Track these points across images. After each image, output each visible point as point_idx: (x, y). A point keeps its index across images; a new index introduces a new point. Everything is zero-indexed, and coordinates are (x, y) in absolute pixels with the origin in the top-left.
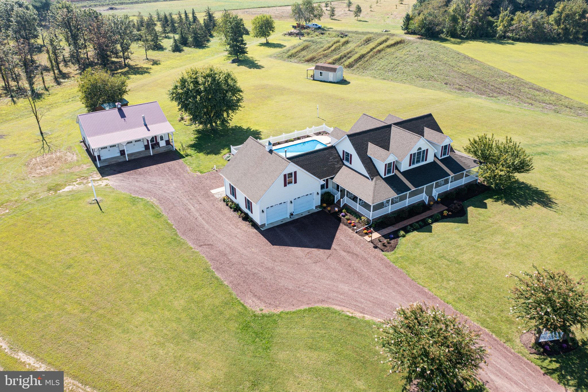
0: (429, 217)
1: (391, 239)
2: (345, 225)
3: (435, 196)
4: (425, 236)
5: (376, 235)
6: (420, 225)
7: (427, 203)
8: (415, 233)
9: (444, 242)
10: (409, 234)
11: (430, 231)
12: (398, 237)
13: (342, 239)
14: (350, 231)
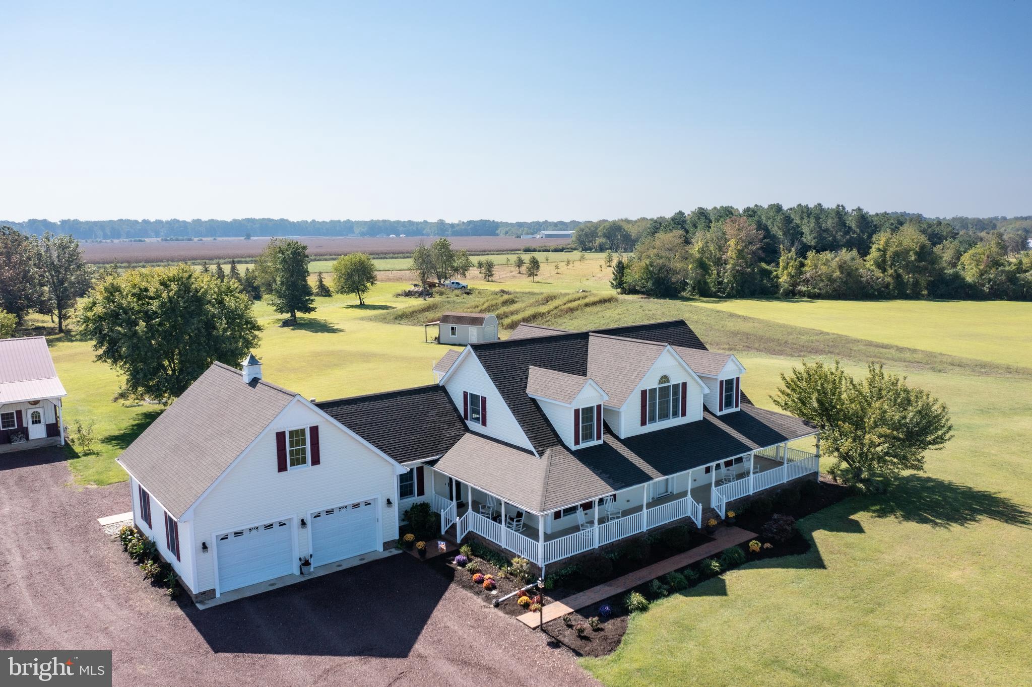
0: (712, 557)
1: (604, 618)
2: (464, 587)
3: (720, 507)
4: (708, 607)
5: (555, 610)
6: (688, 578)
7: (699, 524)
8: (678, 599)
9: (768, 618)
10: (660, 601)
11: (721, 590)
12: (626, 611)
13: (449, 624)
14: (479, 601)
